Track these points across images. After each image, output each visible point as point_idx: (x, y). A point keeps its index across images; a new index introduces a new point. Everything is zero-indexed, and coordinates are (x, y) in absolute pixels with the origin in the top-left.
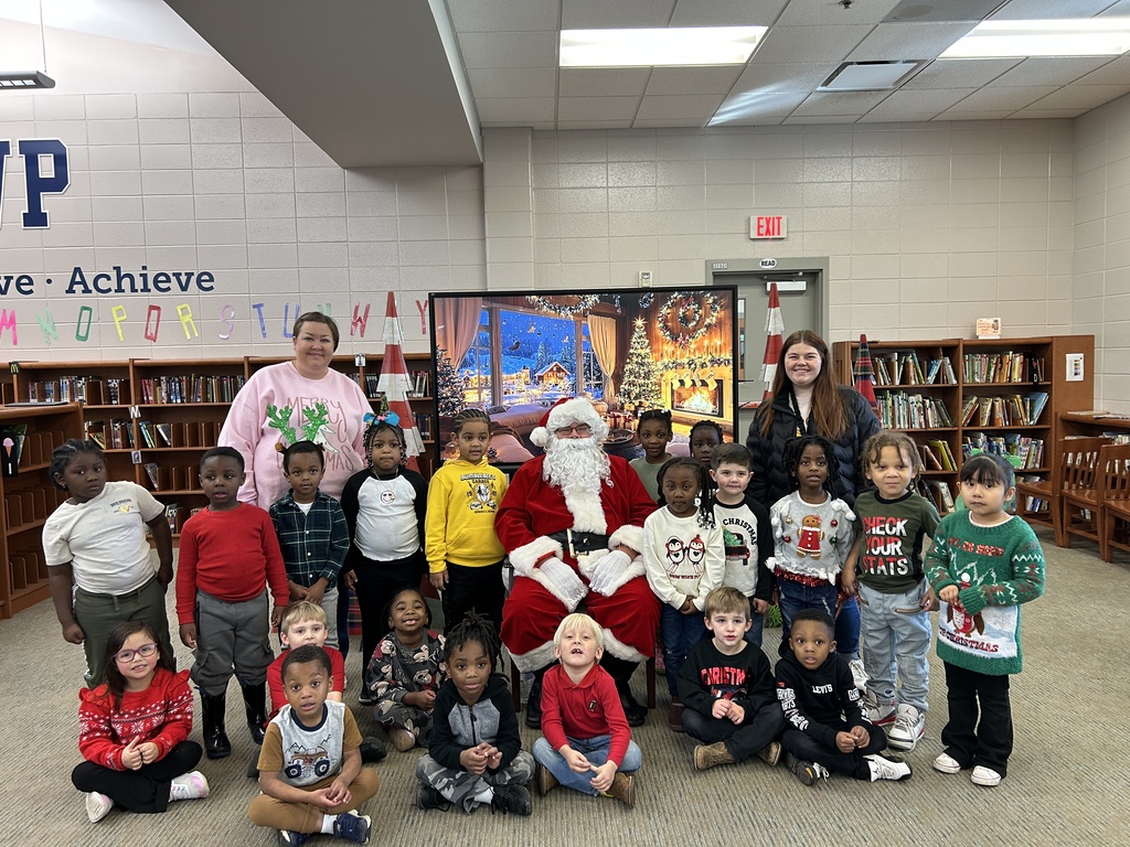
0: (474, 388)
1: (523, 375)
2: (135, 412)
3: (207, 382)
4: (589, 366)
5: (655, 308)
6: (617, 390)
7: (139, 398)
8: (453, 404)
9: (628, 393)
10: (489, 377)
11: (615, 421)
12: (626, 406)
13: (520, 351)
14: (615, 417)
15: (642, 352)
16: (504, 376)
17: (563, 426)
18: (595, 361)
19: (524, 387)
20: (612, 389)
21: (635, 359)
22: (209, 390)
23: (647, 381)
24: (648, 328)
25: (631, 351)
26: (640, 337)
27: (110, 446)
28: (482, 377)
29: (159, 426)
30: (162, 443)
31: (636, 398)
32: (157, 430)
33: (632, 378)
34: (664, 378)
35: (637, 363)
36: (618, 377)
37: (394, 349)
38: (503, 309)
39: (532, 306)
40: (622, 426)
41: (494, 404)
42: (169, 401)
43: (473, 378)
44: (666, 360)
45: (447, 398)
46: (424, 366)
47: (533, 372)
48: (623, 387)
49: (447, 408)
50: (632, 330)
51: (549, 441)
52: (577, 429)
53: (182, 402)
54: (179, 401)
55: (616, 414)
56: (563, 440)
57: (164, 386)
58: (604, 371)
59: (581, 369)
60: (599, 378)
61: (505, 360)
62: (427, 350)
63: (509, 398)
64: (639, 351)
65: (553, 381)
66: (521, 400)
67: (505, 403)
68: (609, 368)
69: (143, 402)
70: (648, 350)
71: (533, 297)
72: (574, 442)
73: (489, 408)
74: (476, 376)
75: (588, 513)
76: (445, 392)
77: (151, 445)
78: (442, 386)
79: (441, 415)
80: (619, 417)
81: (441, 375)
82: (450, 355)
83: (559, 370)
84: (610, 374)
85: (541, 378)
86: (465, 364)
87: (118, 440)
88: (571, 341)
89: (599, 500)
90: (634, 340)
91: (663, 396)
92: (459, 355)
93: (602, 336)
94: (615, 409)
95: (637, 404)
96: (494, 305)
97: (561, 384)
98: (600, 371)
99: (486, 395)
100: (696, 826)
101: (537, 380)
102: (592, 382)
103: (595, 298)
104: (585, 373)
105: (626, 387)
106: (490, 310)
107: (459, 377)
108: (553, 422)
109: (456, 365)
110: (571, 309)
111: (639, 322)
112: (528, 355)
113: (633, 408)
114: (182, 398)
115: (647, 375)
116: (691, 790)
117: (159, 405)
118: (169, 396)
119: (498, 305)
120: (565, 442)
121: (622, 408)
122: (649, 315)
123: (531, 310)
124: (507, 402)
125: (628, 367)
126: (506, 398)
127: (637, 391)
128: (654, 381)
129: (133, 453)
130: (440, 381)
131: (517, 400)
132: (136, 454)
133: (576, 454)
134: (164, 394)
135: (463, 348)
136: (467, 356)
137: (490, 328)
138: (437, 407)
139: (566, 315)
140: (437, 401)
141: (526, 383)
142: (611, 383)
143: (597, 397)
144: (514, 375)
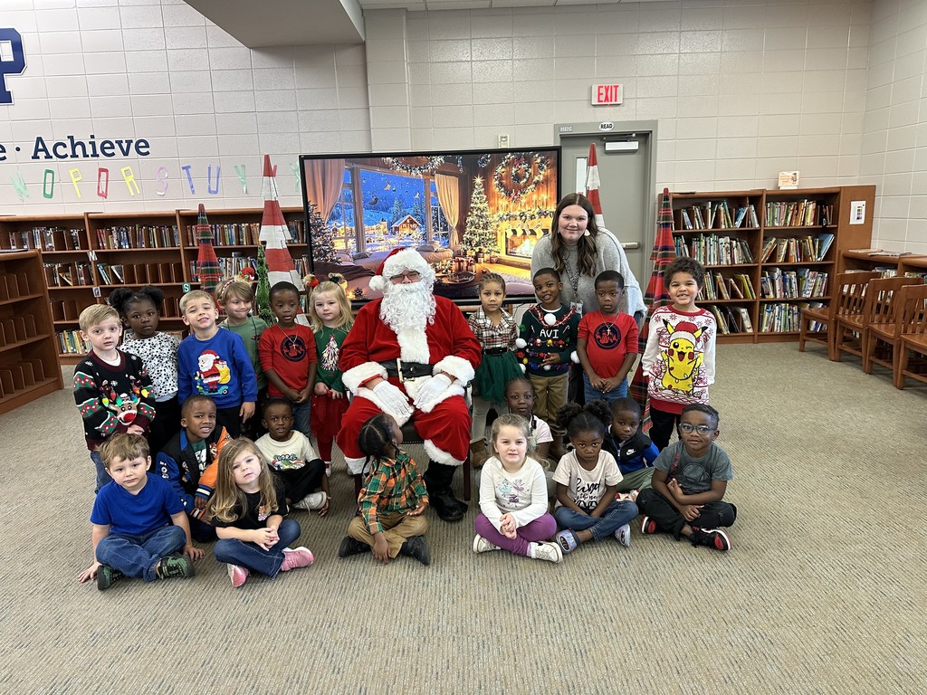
0: (342, 238)
1: (382, 227)
2: (92, 256)
3: (149, 231)
4: (437, 218)
5: (492, 168)
6: (461, 239)
7: (96, 245)
8: (325, 251)
9: (470, 241)
10: (354, 228)
11: (459, 264)
12: (468, 253)
13: (379, 206)
14: (459, 262)
15: (481, 206)
16: (366, 227)
17: (396, 274)
18: (442, 214)
19: (383, 237)
20: (456, 238)
21: (475, 212)
22: (151, 238)
23: (485, 231)
24: (486, 185)
25: (472, 205)
26: (479, 193)
27: (76, 283)
28: (348, 228)
29: (113, 267)
30: (116, 281)
31: (476, 245)
32: (112, 270)
33: (473, 229)
34: (499, 228)
35: (477, 215)
36: (461, 228)
37: (272, 205)
38: (363, 170)
39: (387, 167)
40: (465, 269)
41: (358, 251)
42: (120, 247)
43: (340, 229)
44: (501, 213)
45: (320, 246)
46: (299, 219)
47: (390, 224)
48: (466, 236)
49: (320, 255)
50: (473, 188)
51: (386, 287)
52: (408, 276)
53: (130, 247)
54: (127, 247)
55: (460, 259)
56: (398, 285)
57: (115, 235)
58: (449, 223)
59: (430, 221)
60: (445, 229)
61: (367, 214)
62: (299, 204)
63: (371, 246)
64: (479, 205)
65: (407, 231)
66: (380, 247)
67: (368, 250)
68: (453, 220)
69: (99, 248)
70: (486, 205)
71: (388, 158)
72: (407, 286)
73: (355, 254)
74: (343, 227)
75: (414, 347)
76: (318, 241)
77: (108, 283)
78: (315, 236)
79: (315, 260)
80: (462, 261)
81: (313, 226)
82: (320, 210)
83: (412, 222)
84: (454, 225)
85: (397, 229)
86: (333, 217)
87: (83, 278)
88: (421, 197)
89: (425, 336)
90: (474, 196)
91: (499, 244)
92: (328, 210)
93: (447, 192)
94: (459, 255)
95: (477, 250)
96: (355, 166)
97: (414, 234)
98: (446, 223)
99: (352, 243)
100: (476, 608)
101: (393, 231)
102: (439, 232)
103: (440, 159)
104: (434, 225)
105: (468, 237)
106: (352, 170)
107: (328, 228)
108: (387, 272)
109: (325, 217)
110: (420, 169)
111: (478, 180)
112: (386, 209)
113: (474, 254)
114: (129, 245)
115: (485, 226)
116: (480, 575)
117: (112, 250)
118: (119, 243)
119: (358, 166)
120: (399, 287)
121: (465, 254)
122: (486, 174)
123: (387, 170)
124: (370, 249)
125: (469, 219)
126: (368, 246)
127: (477, 240)
128: (490, 230)
129: (94, 289)
130: (313, 232)
131: (377, 248)
132: (96, 289)
133: (409, 296)
134: (115, 241)
135: (330, 204)
136: (334, 210)
137: (352, 186)
138: (312, 254)
139: (417, 174)
140: (312, 249)
141: (385, 233)
142: (456, 232)
143: (444, 244)
144: (374, 227)
